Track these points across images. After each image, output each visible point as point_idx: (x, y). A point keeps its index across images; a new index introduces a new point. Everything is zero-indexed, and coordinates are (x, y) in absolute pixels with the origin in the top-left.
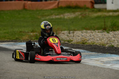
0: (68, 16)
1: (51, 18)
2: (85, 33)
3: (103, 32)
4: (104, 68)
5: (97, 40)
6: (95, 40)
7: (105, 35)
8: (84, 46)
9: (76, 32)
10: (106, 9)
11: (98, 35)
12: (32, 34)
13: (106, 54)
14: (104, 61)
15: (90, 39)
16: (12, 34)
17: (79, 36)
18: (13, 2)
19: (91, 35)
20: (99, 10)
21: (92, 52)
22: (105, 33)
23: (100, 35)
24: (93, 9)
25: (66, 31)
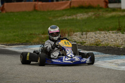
0: (81, 17)
1: (63, 19)
2: (99, 34)
3: (118, 32)
4: (119, 71)
5: (112, 41)
6: (109, 41)
7: (119, 36)
8: (98, 48)
9: (89, 34)
10: (120, 8)
11: (112, 36)
12: (43, 36)
13: (121, 56)
14: (119, 63)
15: (104, 40)
16: (22, 37)
17: (92, 38)
18: (23, 3)
19: (105, 36)
20: (114, 10)
21: (106, 54)
22: (120, 34)
23: (114, 35)
24: (107, 9)
25: (79, 33)
